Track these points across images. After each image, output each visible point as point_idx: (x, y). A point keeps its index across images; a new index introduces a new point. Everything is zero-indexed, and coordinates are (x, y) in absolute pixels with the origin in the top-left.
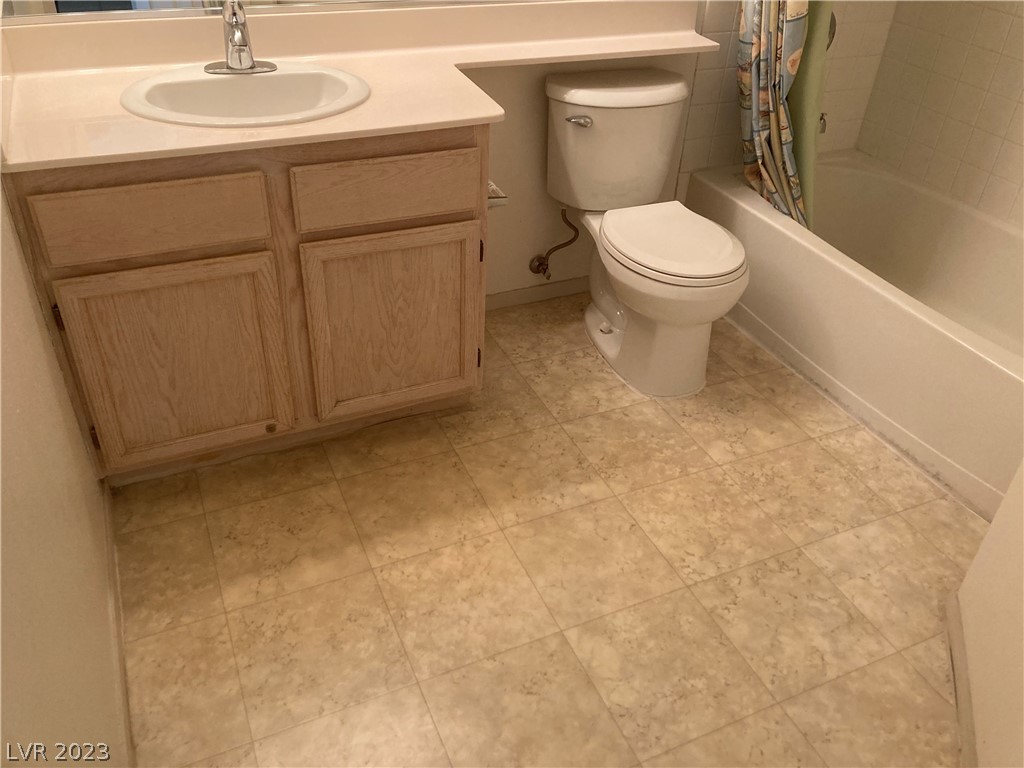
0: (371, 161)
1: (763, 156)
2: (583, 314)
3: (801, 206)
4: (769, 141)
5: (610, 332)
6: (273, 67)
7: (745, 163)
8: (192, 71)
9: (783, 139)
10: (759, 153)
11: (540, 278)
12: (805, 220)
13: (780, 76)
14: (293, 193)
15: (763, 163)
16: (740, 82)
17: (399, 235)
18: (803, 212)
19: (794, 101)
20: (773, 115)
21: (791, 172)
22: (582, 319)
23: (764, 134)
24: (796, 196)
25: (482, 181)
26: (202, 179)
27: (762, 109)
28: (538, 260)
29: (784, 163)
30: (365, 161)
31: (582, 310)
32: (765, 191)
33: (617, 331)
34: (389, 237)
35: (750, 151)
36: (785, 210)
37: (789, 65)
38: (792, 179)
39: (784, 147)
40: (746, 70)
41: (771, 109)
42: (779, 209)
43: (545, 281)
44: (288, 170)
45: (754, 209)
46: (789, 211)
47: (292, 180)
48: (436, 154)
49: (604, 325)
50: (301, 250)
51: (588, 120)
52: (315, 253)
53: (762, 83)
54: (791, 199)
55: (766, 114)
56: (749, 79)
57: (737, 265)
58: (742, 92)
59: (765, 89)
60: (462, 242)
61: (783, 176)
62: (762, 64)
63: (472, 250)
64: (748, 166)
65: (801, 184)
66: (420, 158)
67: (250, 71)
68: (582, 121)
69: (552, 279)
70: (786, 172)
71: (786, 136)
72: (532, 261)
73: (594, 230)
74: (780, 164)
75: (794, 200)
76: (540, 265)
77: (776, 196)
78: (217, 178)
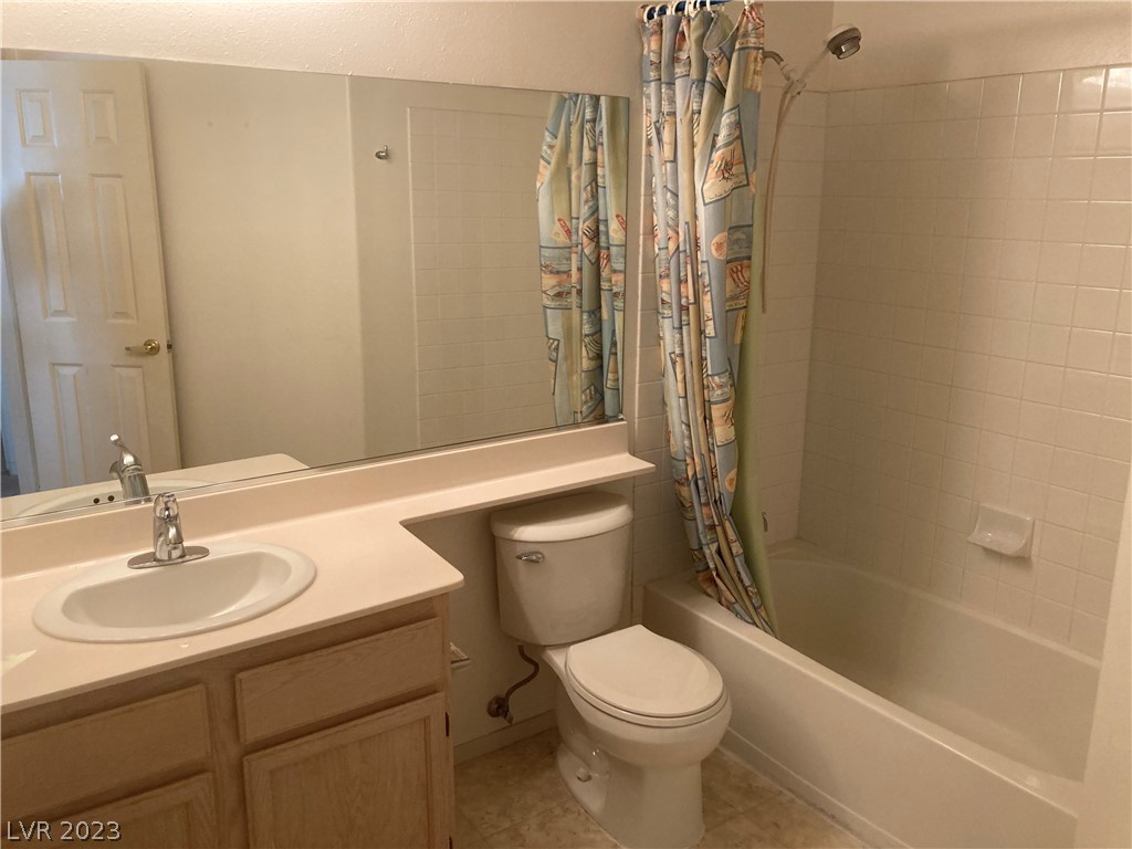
0: (324, 652)
1: (716, 568)
2: (555, 758)
3: (763, 614)
4: (719, 552)
5: (589, 778)
6: (204, 552)
7: (698, 572)
8: (114, 568)
9: (734, 552)
10: (712, 566)
11: (501, 722)
12: (770, 628)
13: (720, 493)
14: (239, 701)
15: (718, 575)
16: (678, 495)
17: (355, 726)
18: (766, 619)
19: (738, 516)
20: (719, 529)
21: (747, 582)
22: (553, 765)
23: (714, 547)
24: (756, 605)
25: (444, 648)
26: (133, 706)
27: (707, 523)
28: (497, 703)
29: (738, 573)
30: (318, 653)
31: (552, 753)
32: (723, 599)
33: (595, 775)
34: (344, 730)
35: (700, 559)
36: (748, 619)
37: (727, 484)
38: (749, 589)
39: (737, 559)
40: (683, 484)
41: (717, 523)
42: (742, 618)
43: (506, 723)
44: (233, 677)
45: (717, 621)
46: (752, 619)
47: (238, 687)
48: (395, 631)
49: (582, 772)
50: (246, 763)
51: (540, 556)
52: (260, 764)
53: (703, 500)
54: (751, 607)
55: (712, 527)
56: (687, 492)
57: (718, 694)
58: (683, 505)
59: (707, 504)
60: (426, 721)
61: (740, 587)
62: (700, 482)
63: (437, 725)
64: (702, 574)
65: (760, 593)
66: (378, 640)
67: (180, 560)
68: (534, 558)
69: (514, 722)
70: (742, 581)
71: (737, 548)
72: (490, 704)
73: (557, 667)
74: (735, 575)
75: (755, 609)
76: (499, 708)
77: (736, 606)
78: (150, 701)
